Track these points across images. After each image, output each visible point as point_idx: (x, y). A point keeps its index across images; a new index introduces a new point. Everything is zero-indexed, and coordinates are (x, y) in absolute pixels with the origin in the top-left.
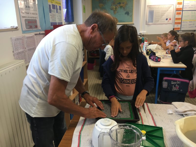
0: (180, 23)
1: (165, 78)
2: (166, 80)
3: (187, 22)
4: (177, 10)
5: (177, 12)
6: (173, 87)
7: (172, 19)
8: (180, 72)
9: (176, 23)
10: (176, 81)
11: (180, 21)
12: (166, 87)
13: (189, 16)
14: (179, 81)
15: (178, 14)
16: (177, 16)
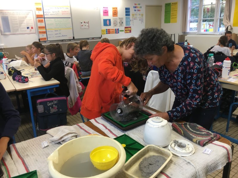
1: (39, 101)
2: (41, 103)
3: (53, 31)
4: (38, 17)
5: (38, 20)
6: (51, 109)
7: (34, 28)
8: (55, 89)
9: (40, 32)
10: (52, 101)
11: (44, 30)
12: (43, 111)
13: (53, 24)
14: (55, 100)
15: (39, 21)
16: (40, 25)
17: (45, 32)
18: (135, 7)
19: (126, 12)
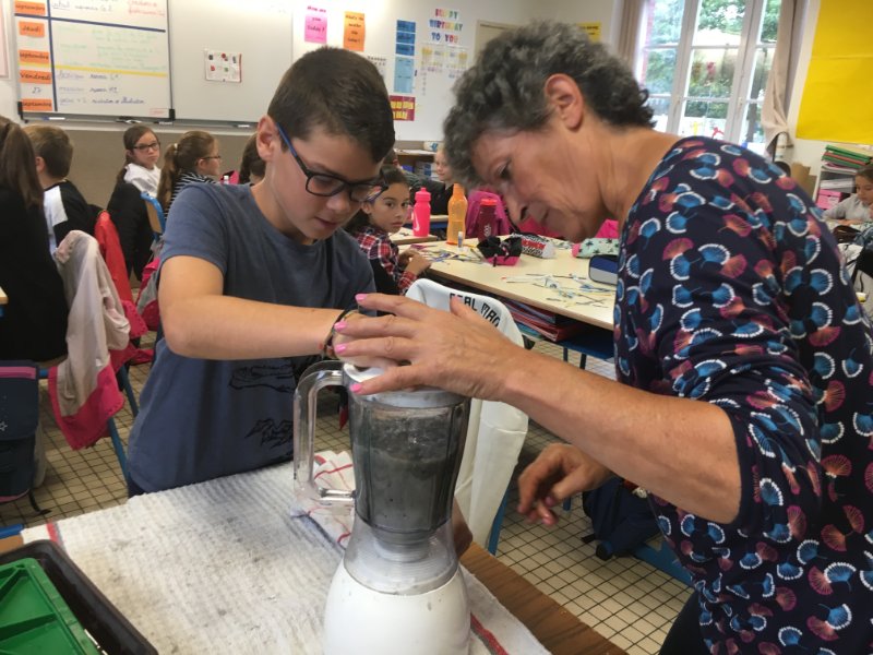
0: (47, 78)
3: (81, 77)
4: (21, 12)
9: (27, 76)
11: (45, 69)
16: (27, 43)
17: (50, 78)
18: (439, 24)
19: (400, 37)
